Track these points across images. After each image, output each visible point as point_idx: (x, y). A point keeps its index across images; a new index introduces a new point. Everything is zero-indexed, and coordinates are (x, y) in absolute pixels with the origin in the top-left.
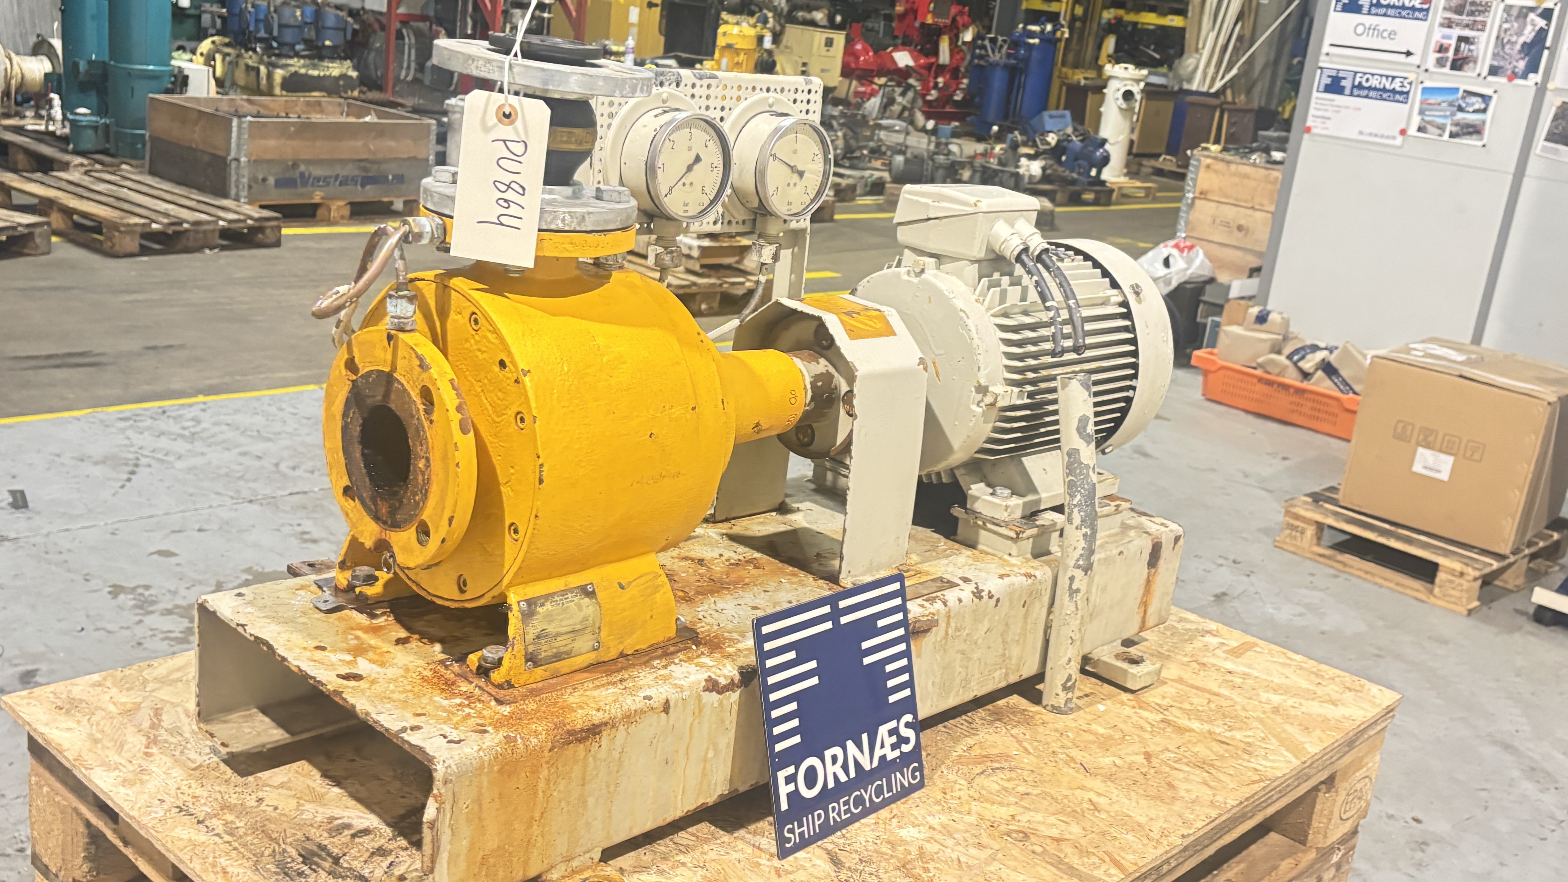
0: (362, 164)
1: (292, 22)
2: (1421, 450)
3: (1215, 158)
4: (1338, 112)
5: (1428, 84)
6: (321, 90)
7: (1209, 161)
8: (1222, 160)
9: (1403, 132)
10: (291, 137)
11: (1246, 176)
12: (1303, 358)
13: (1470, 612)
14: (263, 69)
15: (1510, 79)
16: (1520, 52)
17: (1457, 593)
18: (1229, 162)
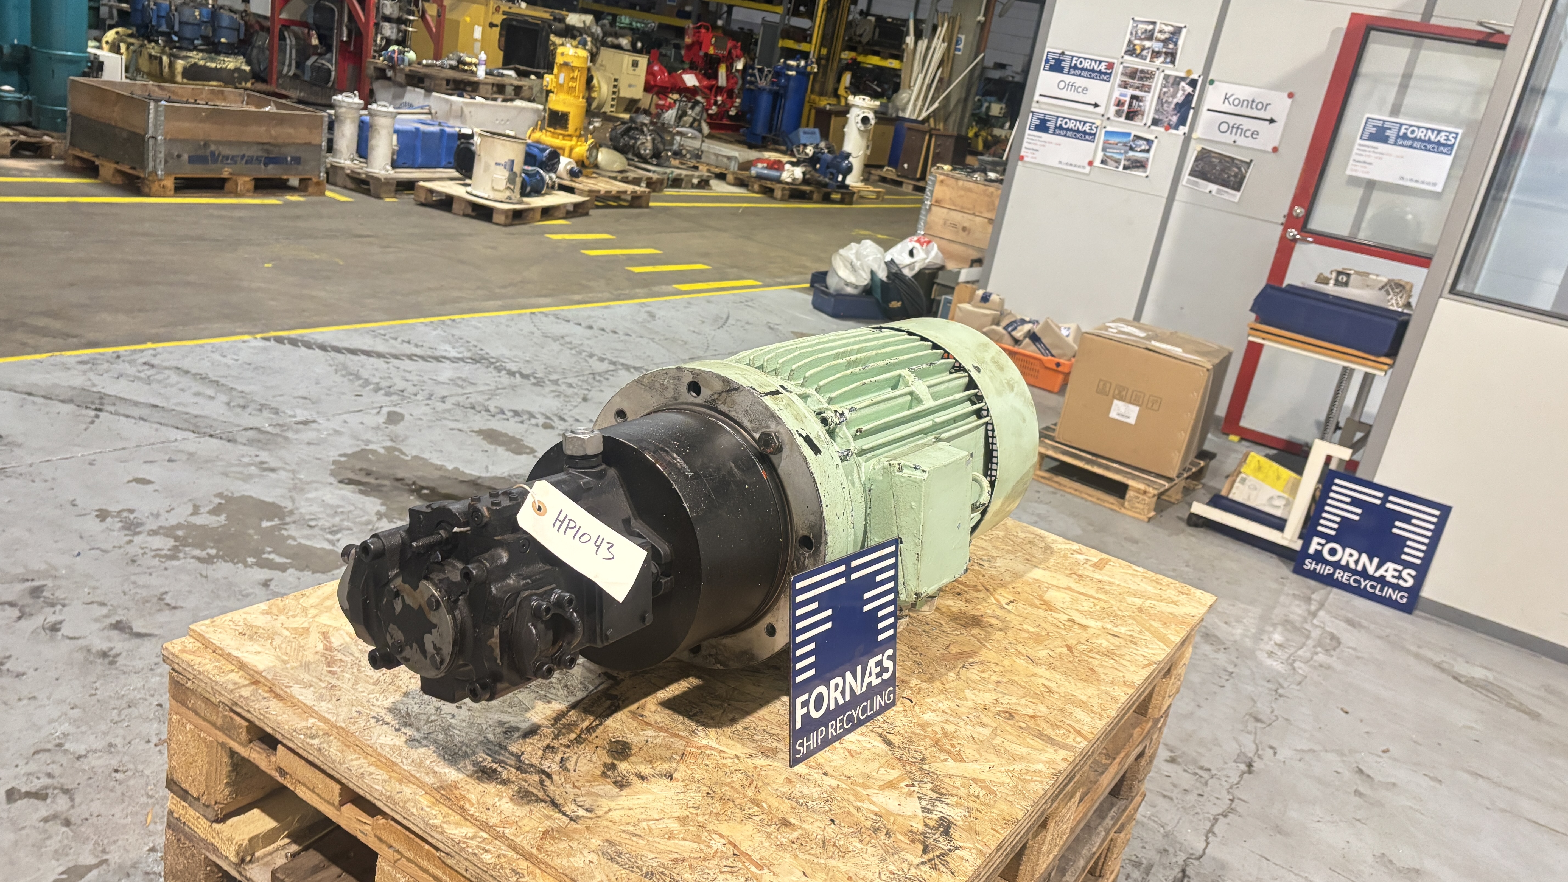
0: (266, 147)
1: (191, 20)
2: (1116, 402)
3: (947, 175)
4: (1044, 146)
5: (1109, 129)
6: (218, 80)
7: (942, 177)
8: (953, 177)
9: (1090, 163)
10: (202, 121)
11: (970, 190)
12: (1015, 329)
13: (1149, 519)
14: (165, 59)
15: (1167, 129)
16: (1174, 109)
17: (1140, 506)
18: (957, 179)
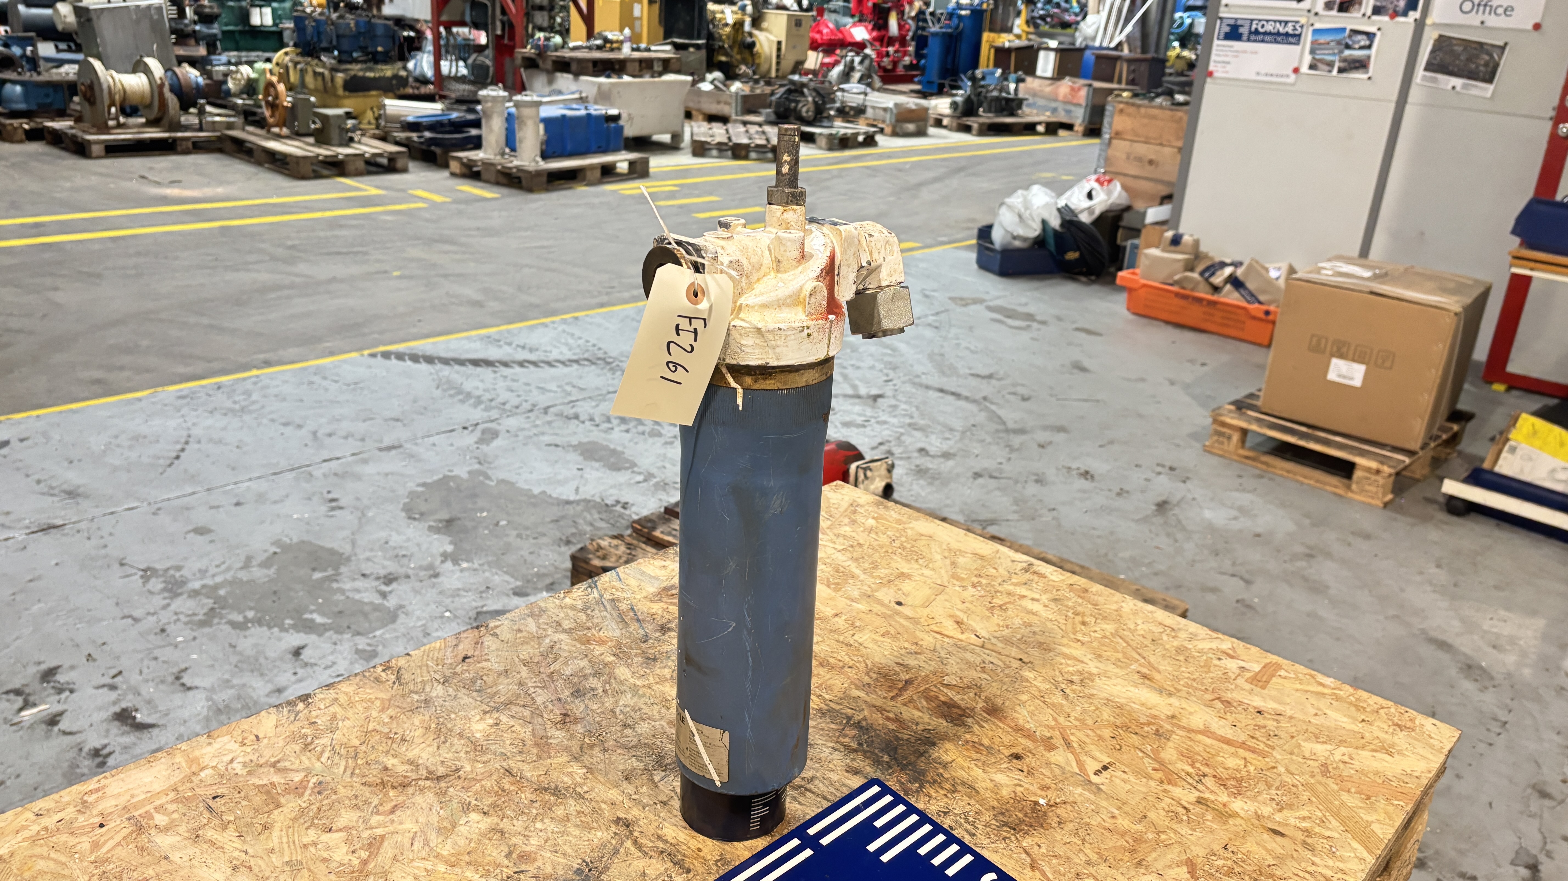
1: (347, 32)
2: (1335, 361)
3: (1127, 103)
4: (1237, 57)
5: (1318, 26)
6: (374, 89)
7: (1121, 106)
8: (1133, 105)
9: (1296, 70)
11: (1154, 117)
12: (1213, 274)
13: (1386, 505)
14: (327, 74)
15: (1392, 17)
17: (1373, 489)
18: (1139, 106)
